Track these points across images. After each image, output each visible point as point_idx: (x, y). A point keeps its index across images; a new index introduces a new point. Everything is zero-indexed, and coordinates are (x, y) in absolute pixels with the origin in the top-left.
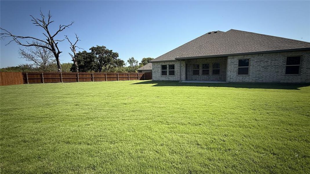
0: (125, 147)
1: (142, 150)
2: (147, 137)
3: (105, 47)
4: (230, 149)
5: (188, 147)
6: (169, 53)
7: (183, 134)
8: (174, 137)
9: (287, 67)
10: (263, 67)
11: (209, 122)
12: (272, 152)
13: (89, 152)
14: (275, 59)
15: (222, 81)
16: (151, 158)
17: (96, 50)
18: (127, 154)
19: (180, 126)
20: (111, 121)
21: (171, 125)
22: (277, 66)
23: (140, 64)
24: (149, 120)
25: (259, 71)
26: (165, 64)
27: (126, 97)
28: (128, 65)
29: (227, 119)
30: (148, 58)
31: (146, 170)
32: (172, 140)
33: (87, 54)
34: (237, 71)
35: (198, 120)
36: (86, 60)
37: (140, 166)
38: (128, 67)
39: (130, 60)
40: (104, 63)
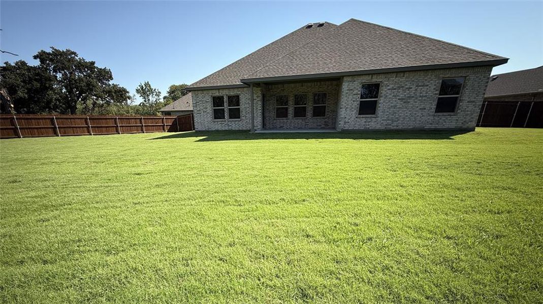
0: (145, 258)
1: (186, 261)
2: (195, 233)
3: (74, 53)
4: (371, 239)
5: (288, 243)
6: (228, 69)
7: (273, 220)
8: (256, 228)
9: (439, 98)
10: (401, 99)
11: (321, 195)
12: (445, 235)
13: (47, 279)
14: (422, 84)
15: (329, 129)
16: (209, 273)
17: (51, 60)
18: (150, 273)
19: (265, 206)
20: (106, 208)
21: (246, 207)
22: (424, 96)
23: (164, 98)
24: (196, 201)
25: (395, 107)
26: (221, 94)
27: (139, 162)
28: (138, 100)
29: (352, 189)
30: (181, 86)
31: (201, 300)
32: (252, 233)
33: (30, 69)
34: (357, 108)
35: (298, 193)
36: (29, 86)
37: (186, 294)
39: (142, 89)
40: (80, 94)
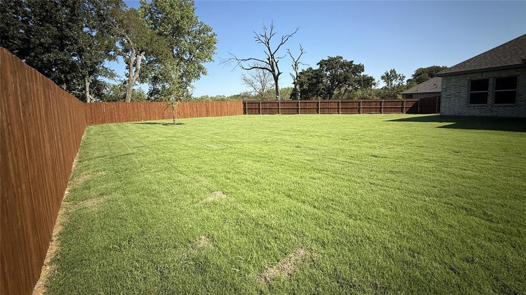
3: (341, 58)
23: (408, 81)
26: (484, 77)
33: (313, 71)
38: (382, 89)
39: (387, 76)
40: (338, 84)
